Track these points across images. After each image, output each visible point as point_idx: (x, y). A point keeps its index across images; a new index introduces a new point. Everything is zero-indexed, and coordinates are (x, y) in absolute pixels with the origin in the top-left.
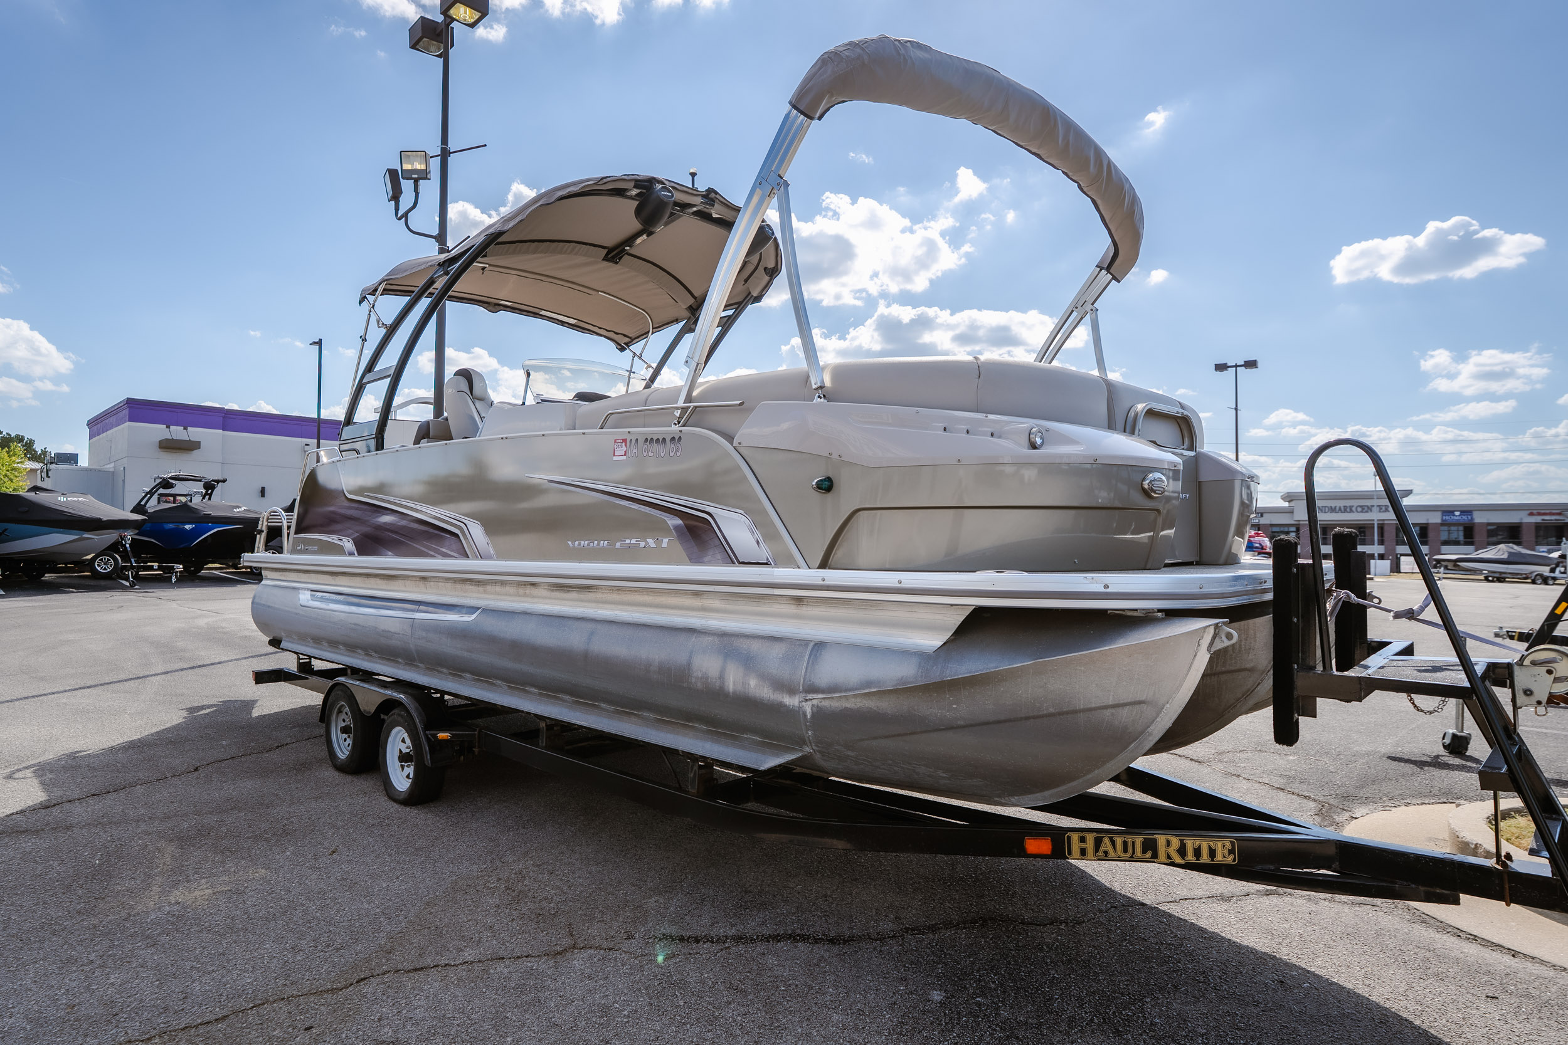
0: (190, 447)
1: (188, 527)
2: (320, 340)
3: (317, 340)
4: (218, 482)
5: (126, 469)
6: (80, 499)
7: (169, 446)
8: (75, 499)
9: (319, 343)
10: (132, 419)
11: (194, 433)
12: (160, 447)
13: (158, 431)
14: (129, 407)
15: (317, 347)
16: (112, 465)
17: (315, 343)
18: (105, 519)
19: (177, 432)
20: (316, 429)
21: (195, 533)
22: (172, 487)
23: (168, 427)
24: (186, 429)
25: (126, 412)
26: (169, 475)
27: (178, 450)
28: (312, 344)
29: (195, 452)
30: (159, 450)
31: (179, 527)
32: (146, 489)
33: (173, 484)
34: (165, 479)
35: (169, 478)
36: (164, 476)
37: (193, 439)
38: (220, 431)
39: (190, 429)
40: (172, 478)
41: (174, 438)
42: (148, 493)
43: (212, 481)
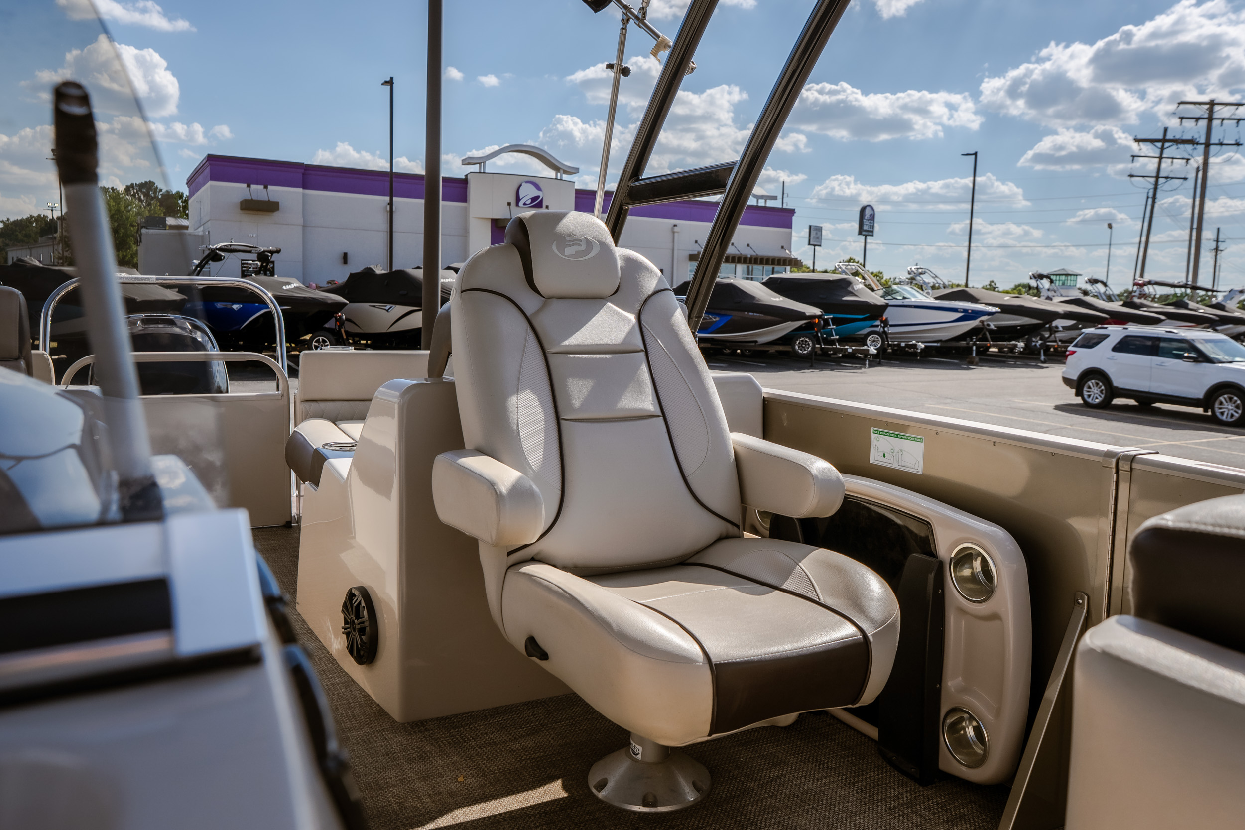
0: (269, 207)
1: (235, 307)
2: (392, 78)
3: (388, 79)
4: (272, 253)
5: (211, 233)
7: (250, 206)
9: (390, 82)
10: (214, 177)
11: (276, 192)
12: (242, 209)
13: (237, 190)
14: (210, 164)
15: (389, 87)
16: (201, 229)
17: (386, 83)
19: (258, 191)
20: (388, 184)
21: (243, 314)
22: (221, 260)
23: (249, 186)
24: (266, 187)
25: (208, 170)
26: (219, 246)
27: (259, 212)
28: (383, 84)
29: (276, 213)
30: (241, 212)
31: (229, 306)
32: (196, 262)
33: (221, 256)
34: (213, 251)
35: (217, 249)
36: (214, 247)
37: (273, 199)
38: (300, 190)
39: (270, 187)
40: (221, 249)
41: (255, 198)
42: (197, 266)
43: (264, 252)
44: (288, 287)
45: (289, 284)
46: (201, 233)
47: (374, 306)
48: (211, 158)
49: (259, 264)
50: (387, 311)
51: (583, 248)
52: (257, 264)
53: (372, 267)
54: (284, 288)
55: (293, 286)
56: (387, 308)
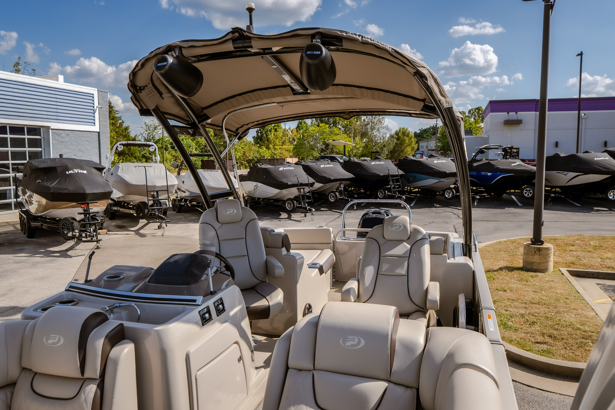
0: (518, 122)
1: (489, 174)
2: (582, 52)
3: (580, 53)
4: (509, 148)
5: (489, 136)
6: (443, 161)
7: (509, 123)
8: (441, 161)
9: (581, 54)
10: (492, 111)
11: (522, 115)
12: (504, 124)
13: (503, 116)
14: (490, 105)
15: (580, 57)
16: (486, 134)
17: (579, 55)
18: (448, 172)
19: (512, 115)
21: (493, 177)
22: (484, 153)
23: (508, 113)
24: (516, 113)
25: (490, 108)
26: (483, 147)
27: (513, 125)
28: (577, 56)
29: (521, 125)
30: (504, 125)
31: (486, 174)
32: (474, 154)
33: (485, 151)
34: (481, 149)
35: (483, 148)
36: (482, 147)
37: (519, 118)
38: (534, 112)
39: (519, 113)
40: (484, 148)
41: (510, 119)
42: (474, 156)
43: (505, 148)
44: (514, 164)
45: (515, 163)
46: (486, 137)
47: (558, 173)
48: (491, 102)
49: (503, 153)
50: (565, 175)
51: (398, 227)
52: (502, 153)
53: (558, 153)
54: (512, 165)
55: (517, 164)
56: (565, 174)
